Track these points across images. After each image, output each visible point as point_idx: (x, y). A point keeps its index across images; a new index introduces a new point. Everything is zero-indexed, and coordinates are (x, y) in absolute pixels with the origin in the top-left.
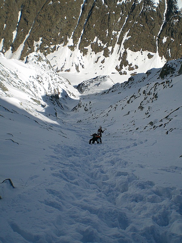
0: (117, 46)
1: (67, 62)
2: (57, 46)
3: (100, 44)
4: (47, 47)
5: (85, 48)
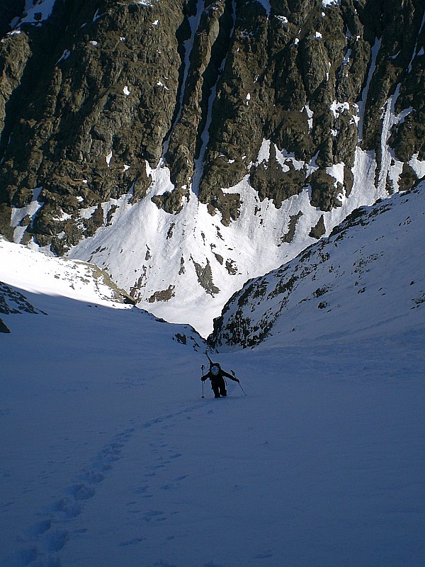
1: (158, 261)
2: (105, 206)
3: (289, 164)
4: (66, 216)
5: (225, 191)
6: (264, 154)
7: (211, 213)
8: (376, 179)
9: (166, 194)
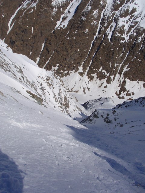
0: (118, 75)
1: (77, 85)
2: (70, 72)
3: (104, 73)
4: (62, 72)
5: (92, 75)
6: (100, 70)
7: (88, 78)
8: (118, 81)
9: (81, 73)
